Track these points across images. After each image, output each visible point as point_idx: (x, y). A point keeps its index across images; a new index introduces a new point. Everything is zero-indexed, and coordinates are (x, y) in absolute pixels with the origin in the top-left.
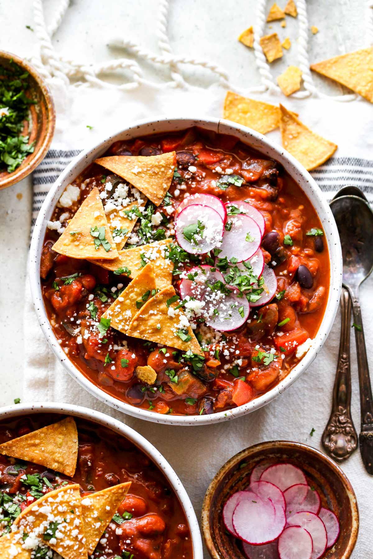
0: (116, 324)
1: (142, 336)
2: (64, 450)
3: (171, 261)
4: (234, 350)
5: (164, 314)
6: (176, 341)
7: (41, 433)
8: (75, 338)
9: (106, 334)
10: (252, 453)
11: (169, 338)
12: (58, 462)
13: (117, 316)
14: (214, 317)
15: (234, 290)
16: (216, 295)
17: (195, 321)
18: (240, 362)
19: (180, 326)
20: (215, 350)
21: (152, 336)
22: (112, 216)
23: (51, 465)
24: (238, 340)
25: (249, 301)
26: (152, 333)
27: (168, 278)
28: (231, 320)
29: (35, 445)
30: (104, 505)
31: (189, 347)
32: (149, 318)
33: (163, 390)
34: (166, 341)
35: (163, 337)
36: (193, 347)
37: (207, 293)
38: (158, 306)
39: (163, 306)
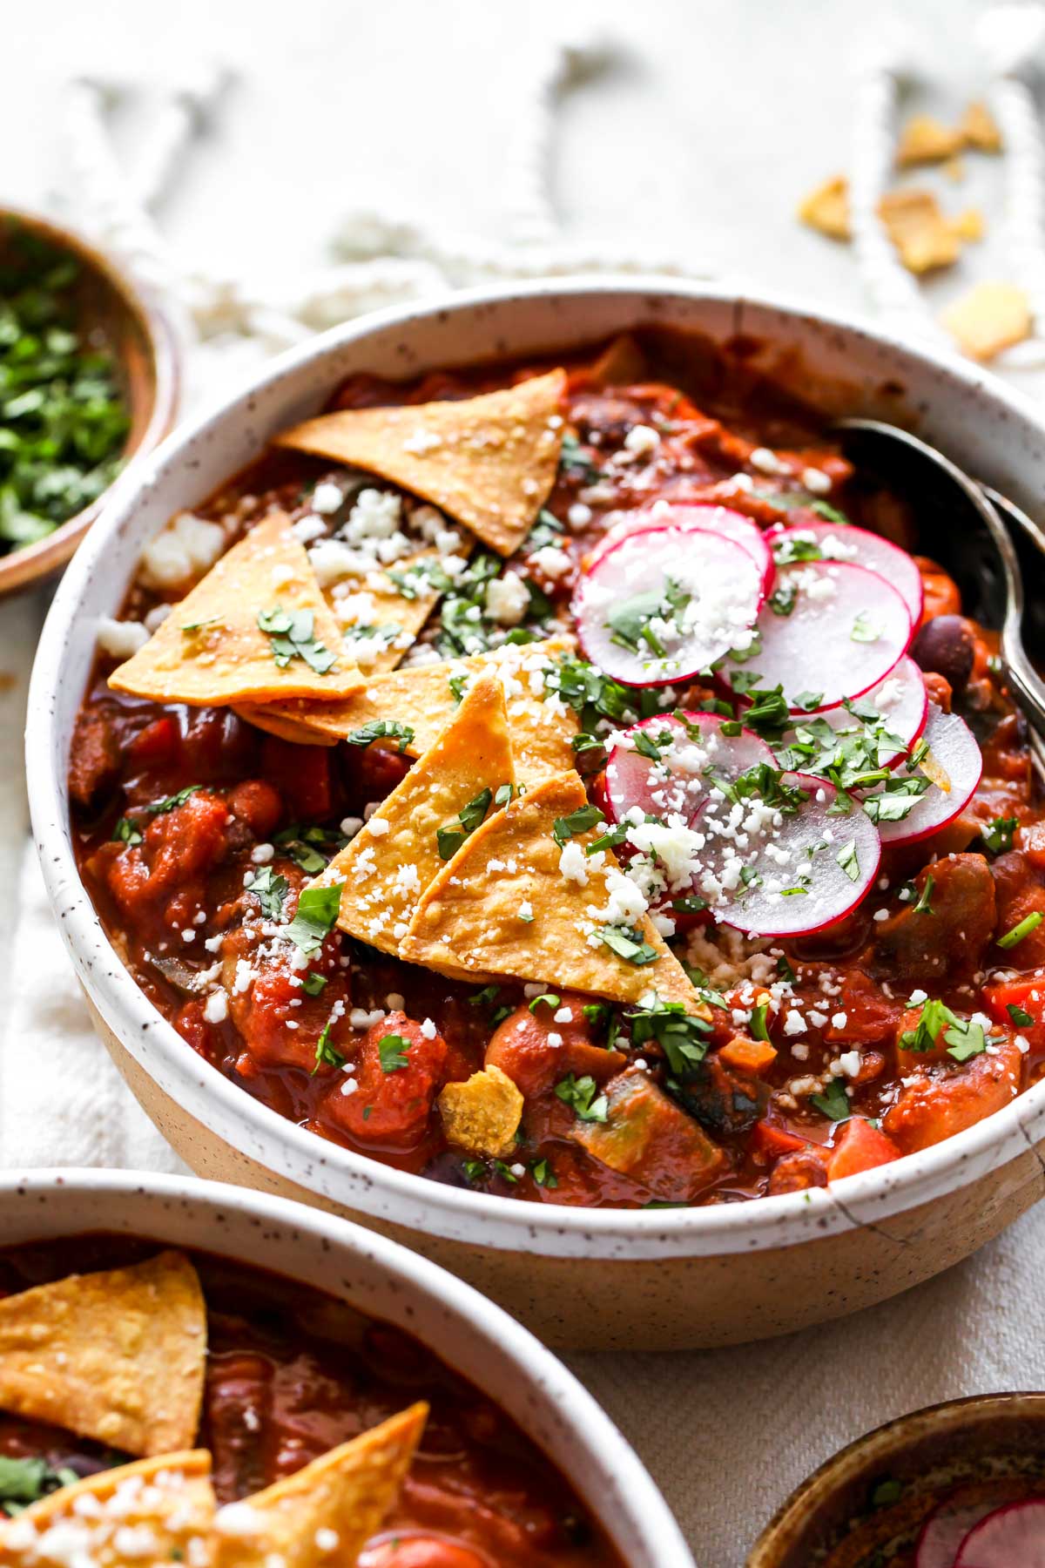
0: (361, 918)
1: (462, 957)
2: (149, 1364)
3: (567, 705)
4: (824, 1019)
5: (547, 873)
6: (595, 965)
7: (57, 1297)
8: (201, 998)
9: (318, 954)
10: (919, 1435)
11: (568, 959)
12: (120, 1409)
13: (363, 890)
14: (740, 891)
15: (813, 791)
16: (747, 812)
17: (669, 904)
18: (850, 1062)
19: (611, 912)
20: (754, 1005)
21: (499, 954)
22: (340, 590)
23: (93, 1422)
24: (840, 979)
25: (877, 821)
26: (501, 941)
27: (558, 761)
28: (811, 896)
29: (26, 1345)
30: (312, 1530)
31: (647, 986)
32: (488, 889)
33: (550, 1173)
34: (556, 969)
35: (545, 953)
36: (663, 988)
37: (712, 808)
38: (521, 846)
39: (542, 845)
